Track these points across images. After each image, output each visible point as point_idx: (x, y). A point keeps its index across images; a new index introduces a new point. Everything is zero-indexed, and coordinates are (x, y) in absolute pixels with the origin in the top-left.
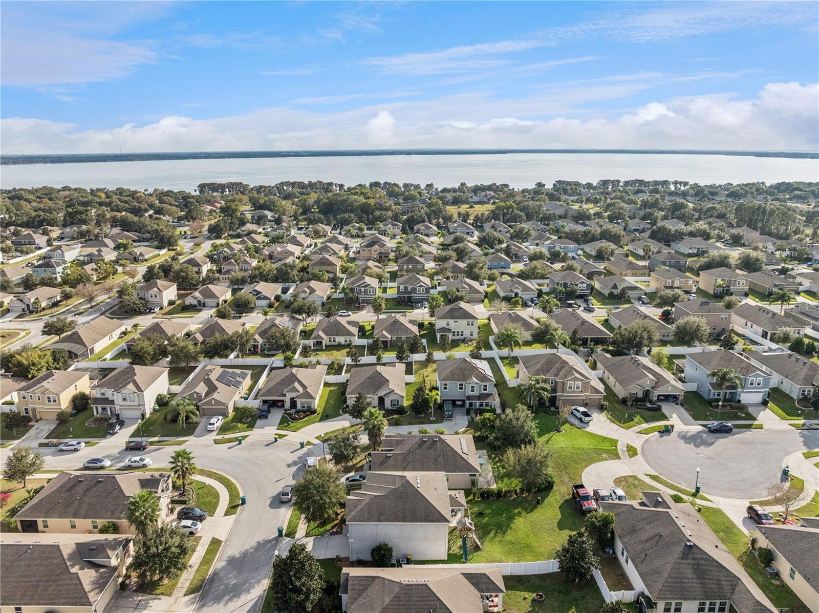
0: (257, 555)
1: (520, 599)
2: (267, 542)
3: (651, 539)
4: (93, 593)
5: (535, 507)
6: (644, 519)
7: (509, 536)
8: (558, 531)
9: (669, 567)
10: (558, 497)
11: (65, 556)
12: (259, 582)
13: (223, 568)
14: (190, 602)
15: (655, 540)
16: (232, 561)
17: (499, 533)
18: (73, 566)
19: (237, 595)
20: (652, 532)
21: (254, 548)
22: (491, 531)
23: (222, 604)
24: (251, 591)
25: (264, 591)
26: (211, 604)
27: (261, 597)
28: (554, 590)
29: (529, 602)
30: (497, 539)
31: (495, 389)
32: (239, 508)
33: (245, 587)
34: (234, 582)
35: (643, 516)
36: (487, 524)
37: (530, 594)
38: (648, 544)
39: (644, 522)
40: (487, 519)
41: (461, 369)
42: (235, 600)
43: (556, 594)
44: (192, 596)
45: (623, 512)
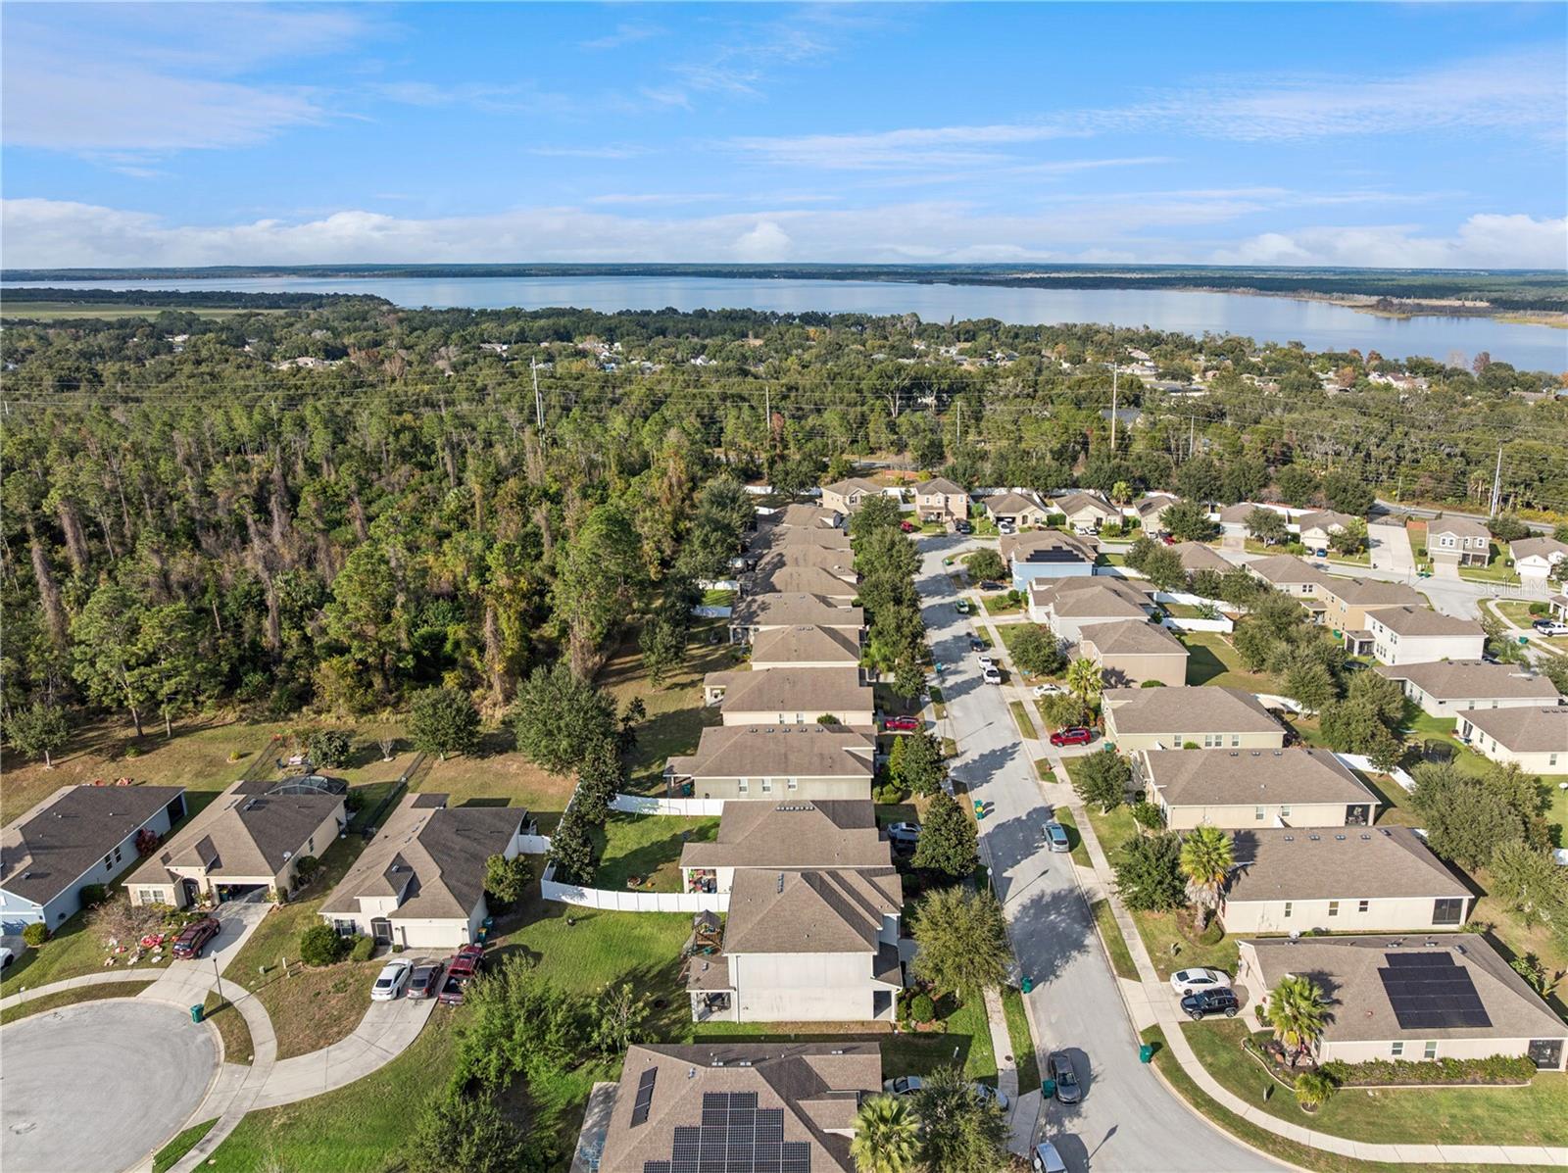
0: (1044, 956)
2: (1042, 978)
3: (468, 837)
6: (449, 855)
8: (546, 955)
13: (1083, 935)
14: (1093, 892)
16: (1079, 946)
19: (1036, 901)
20: (458, 839)
24: (1021, 907)
26: (1063, 892)
32: (1144, 1048)
33: (1032, 911)
34: (1052, 917)
35: (445, 858)
42: (1035, 897)
44: (1095, 900)
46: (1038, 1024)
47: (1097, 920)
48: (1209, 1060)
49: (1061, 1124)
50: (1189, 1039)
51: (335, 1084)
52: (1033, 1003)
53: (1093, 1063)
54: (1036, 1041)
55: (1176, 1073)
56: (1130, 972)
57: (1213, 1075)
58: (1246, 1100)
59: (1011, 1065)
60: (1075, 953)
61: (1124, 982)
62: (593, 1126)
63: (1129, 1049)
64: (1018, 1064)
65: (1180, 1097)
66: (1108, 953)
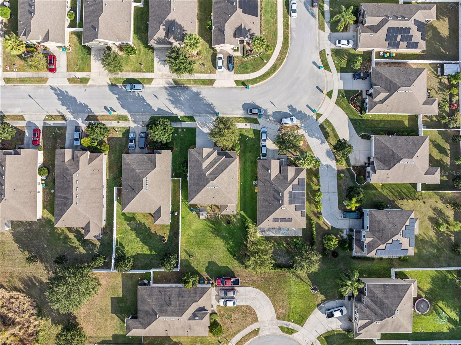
0: (202, 106)
1: (164, 231)
2: (213, 109)
3: (170, 301)
4: (154, 41)
5: (231, 253)
6: (184, 303)
7: (209, 235)
8: (209, 261)
9: (149, 300)
10: (238, 269)
11: (166, 19)
12: (182, 111)
13: (192, 91)
14: (168, 83)
15: (168, 302)
16: (197, 94)
17: (213, 230)
18: (164, 25)
19: (173, 102)
20: (173, 303)
21: (207, 103)
22: (215, 226)
23: (167, 97)
24: (176, 108)
25: (177, 115)
26: (167, 92)
27: (172, 114)
28: (168, 248)
29: (162, 235)
30: (208, 228)
31: (397, 257)
32: (244, 87)
33: (178, 105)
34: (182, 99)
35: (186, 304)
36: (220, 225)
37: (167, 236)
38: (168, 298)
39: (182, 302)
40: (225, 225)
41: (383, 230)
42: (170, 102)
43: (166, 248)
44: (173, 82)
45: (195, 296)
46: (233, 114)
47: (184, 85)
48: (249, 71)
49: (269, 116)
50: (241, 73)
51: (269, 302)
52: (223, 114)
53: (248, 102)
54: (239, 116)
55: (254, 81)
56: (211, 82)
57: (254, 72)
58: (264, 66)
59: (248, 124)
60: (201, 96)
61: (215, 84)
62: (273, 233)
63: (243, 91)
64: (248, 122)
65: (261, 83)
66: (201, 86)
